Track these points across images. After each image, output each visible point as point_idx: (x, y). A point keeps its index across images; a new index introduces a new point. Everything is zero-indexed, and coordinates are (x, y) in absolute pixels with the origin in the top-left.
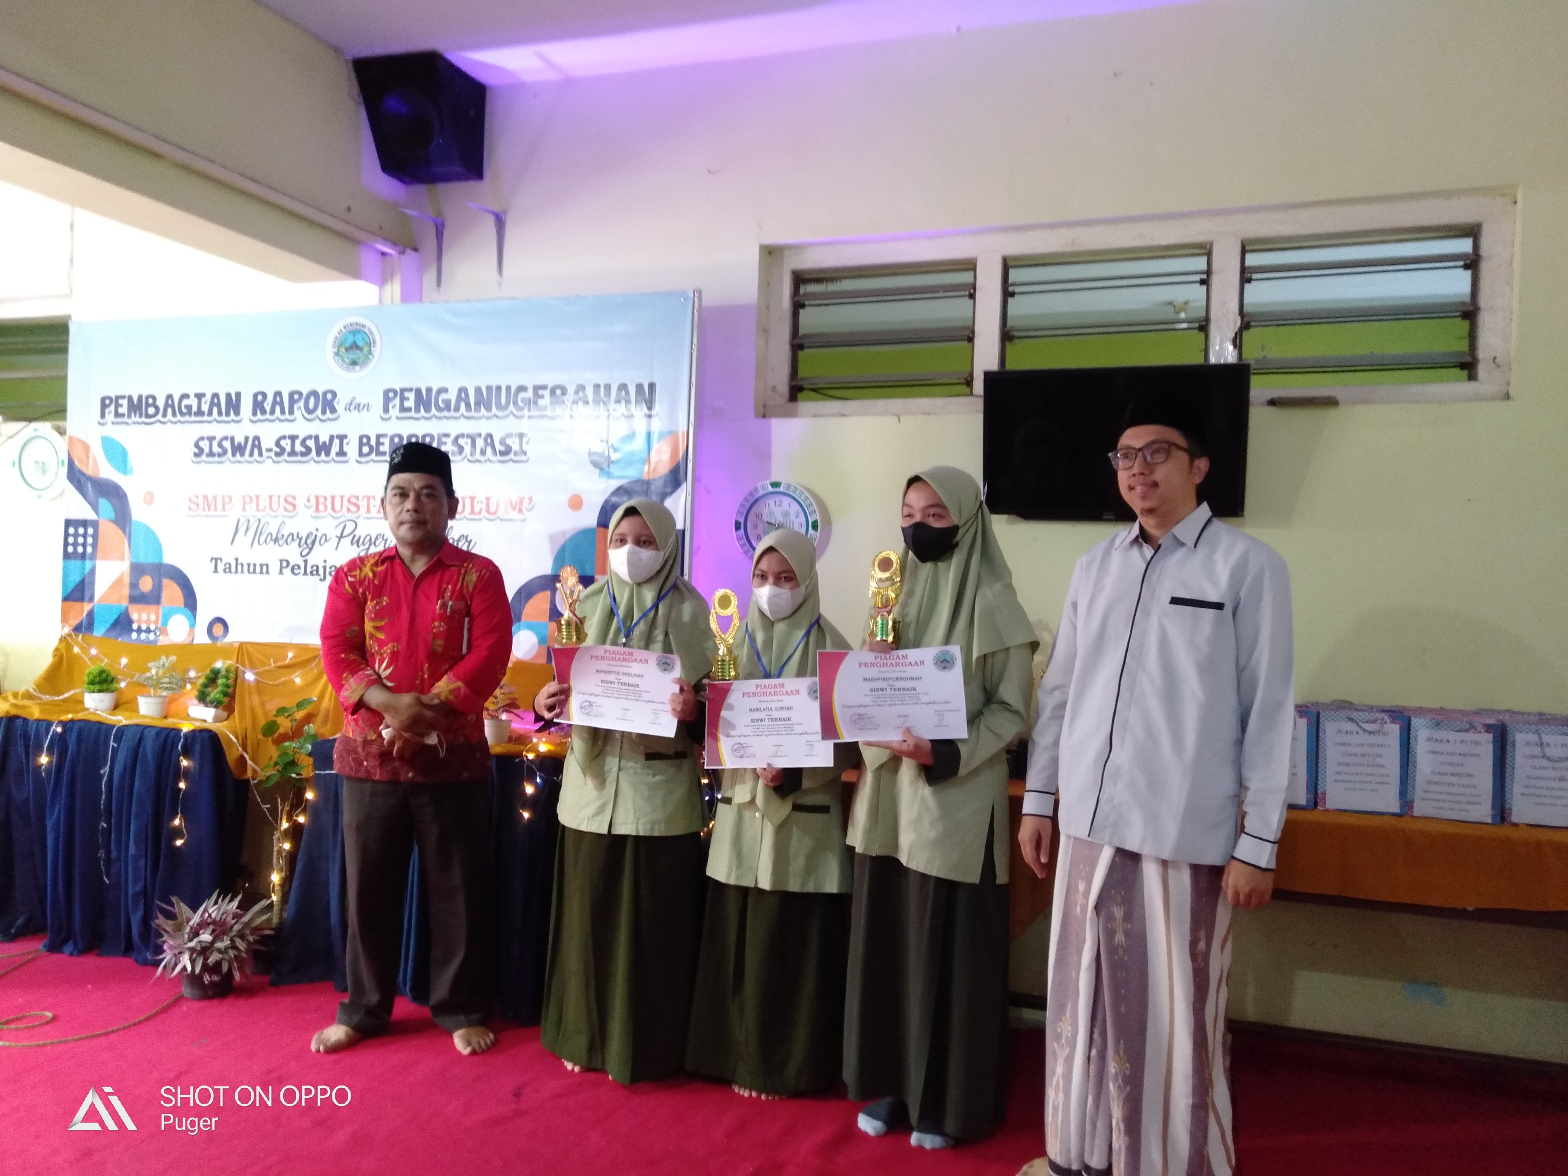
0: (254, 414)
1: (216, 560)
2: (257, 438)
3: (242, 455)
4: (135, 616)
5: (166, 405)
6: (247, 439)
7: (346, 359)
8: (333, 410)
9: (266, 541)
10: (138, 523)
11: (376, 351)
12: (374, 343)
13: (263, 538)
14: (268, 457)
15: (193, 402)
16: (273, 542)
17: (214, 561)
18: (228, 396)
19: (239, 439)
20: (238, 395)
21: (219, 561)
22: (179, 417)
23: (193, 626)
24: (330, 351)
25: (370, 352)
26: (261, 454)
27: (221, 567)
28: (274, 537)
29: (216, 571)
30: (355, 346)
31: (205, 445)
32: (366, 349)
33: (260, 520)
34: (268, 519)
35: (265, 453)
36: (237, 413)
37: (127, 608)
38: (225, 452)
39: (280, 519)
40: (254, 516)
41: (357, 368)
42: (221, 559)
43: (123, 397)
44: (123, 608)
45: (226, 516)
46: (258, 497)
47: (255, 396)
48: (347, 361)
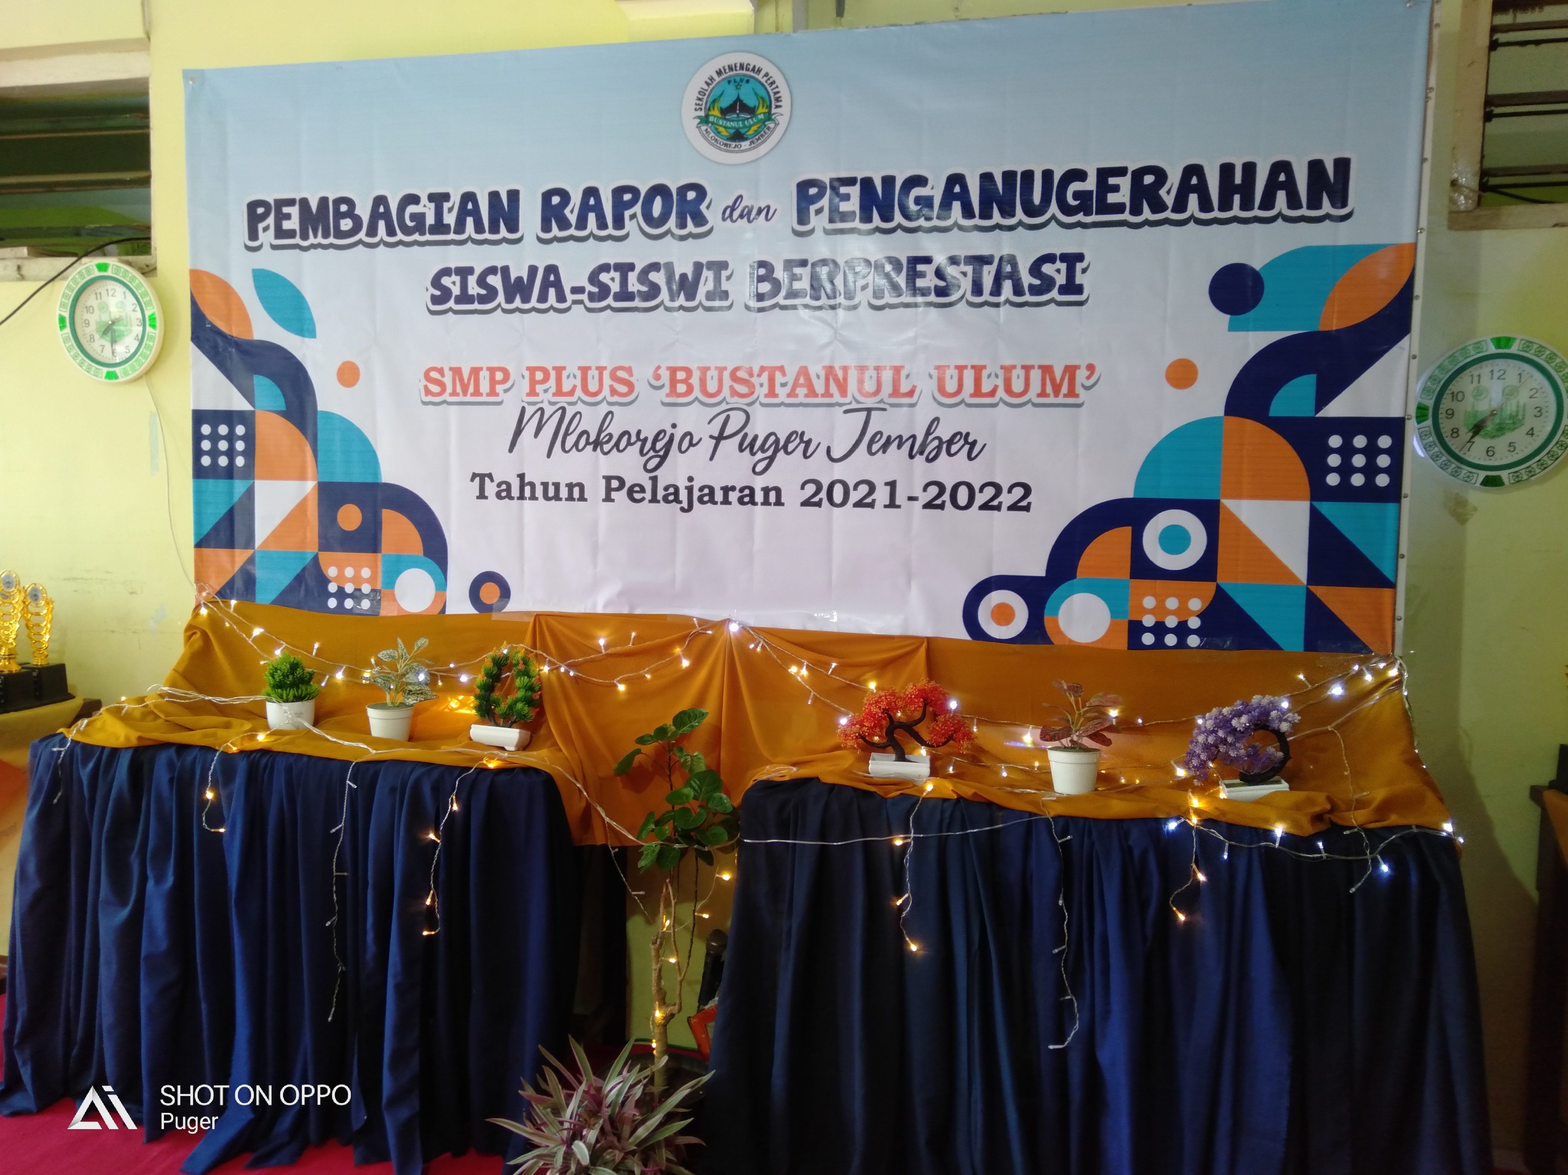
0: (546, 228)
1: (482, 478)
2: (552, 269)
3: (526, 299)
4: (332, 572)
5: (375, 217)
6: (533, 270)
7: (721, 129)
8: (700, 220)
9: (576, 444)
10: (329, 416)
11: (782, 114)
12: (778, 100)
13: (571, 440)
14: (575, 302)
15: (428, 210)
16: (590, 448)
17: (477, 480)
18: (494, 196)
19: (518, 271)
20: (514, 195)
21: (487, 479)
22: (400, 236)
23: (442, 585)
24: (690, 115)
25: (769, 117)
26: (561, 298)
27: (491, 489)
28: (592, 438)
29: (482, 496)
30: (739, 107)
31: (452, 283)
32: (761, 110)
33: (564, 409)
34: (580, 407)
35: (570, 297)
36: (513, 227)
37: (316, 559)
38: (492, 293)
39: (604, 409)
40: (552, 403)
41: (745, 144)
42: (490, 476)
43: (291, 202)
44: (310, 557)
45: (500, 403)
46: (559, 370)
47: (547, 196)
48: (724, 132)
